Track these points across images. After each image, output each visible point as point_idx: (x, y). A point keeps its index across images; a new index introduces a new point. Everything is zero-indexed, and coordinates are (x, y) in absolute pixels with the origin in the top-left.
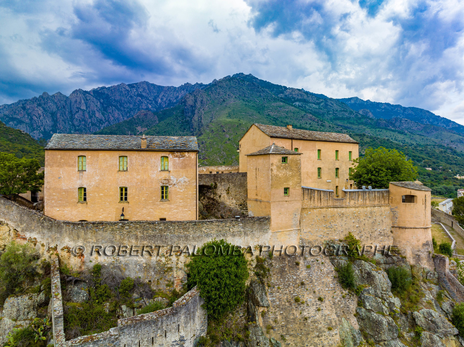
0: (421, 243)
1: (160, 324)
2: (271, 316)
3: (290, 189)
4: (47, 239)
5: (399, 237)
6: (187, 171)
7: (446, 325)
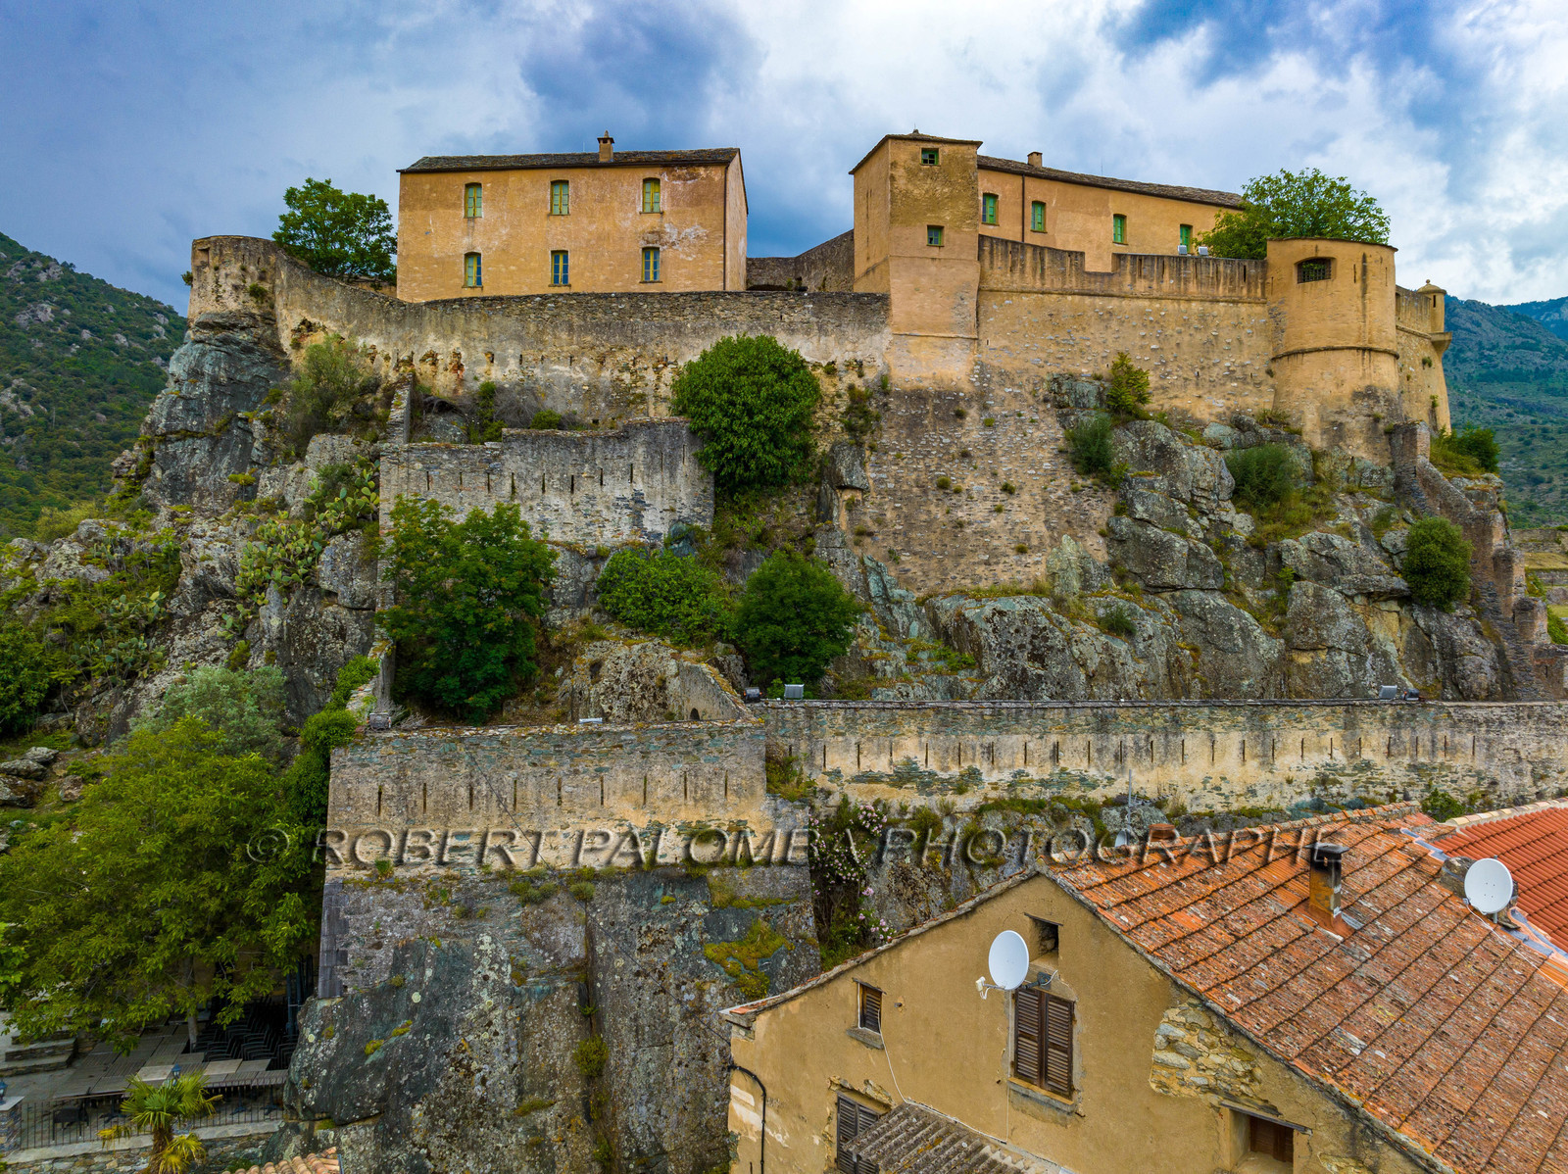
0: (1347, 390)
1: (588, 450)
2: (871, 509)
3: (946, 231)
4: (396, 344)
5: (1287, 382)
6: (703, 212)
7: (1367, 566)
